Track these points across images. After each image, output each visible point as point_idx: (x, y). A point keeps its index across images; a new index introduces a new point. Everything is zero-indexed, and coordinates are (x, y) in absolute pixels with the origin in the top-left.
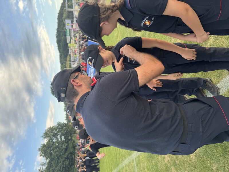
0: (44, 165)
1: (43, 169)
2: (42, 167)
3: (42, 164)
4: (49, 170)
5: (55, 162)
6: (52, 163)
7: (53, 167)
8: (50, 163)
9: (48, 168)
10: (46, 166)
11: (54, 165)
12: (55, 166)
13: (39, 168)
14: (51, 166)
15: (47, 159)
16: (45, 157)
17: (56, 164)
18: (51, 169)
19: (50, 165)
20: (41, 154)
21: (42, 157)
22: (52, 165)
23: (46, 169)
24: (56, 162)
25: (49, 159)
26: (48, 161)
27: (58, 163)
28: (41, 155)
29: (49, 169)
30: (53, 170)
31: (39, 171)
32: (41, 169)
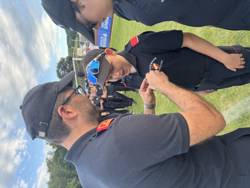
0: (52, 154)
1: (50, 158)
2: (49, 156)
3: (49, 153)
4: (56, 160)
5: (62, 151)
6: (59, 153)
7: (61, 156)
8: (58, 152)
9: (55, 158)
10: (54, 155)
11: (61, 154)
12: (62, 156)
13: (46, 157)
14: (58, 156)
15: (54, 147)
16: (52, 146)
17: (64, 153)
18: (58, 158)
19: (57, 154)
20: (47, 142)
21: (48, 145)
22: (60, 155)
23: (53, 158)
24: (64, 151)
25: (56, 149)
26: (55, 150)
27: (66, 152)
28: (47, 144)
29: (57, 158)
30: (61, 159)
31: (47, 160)
32: (49, 158)
